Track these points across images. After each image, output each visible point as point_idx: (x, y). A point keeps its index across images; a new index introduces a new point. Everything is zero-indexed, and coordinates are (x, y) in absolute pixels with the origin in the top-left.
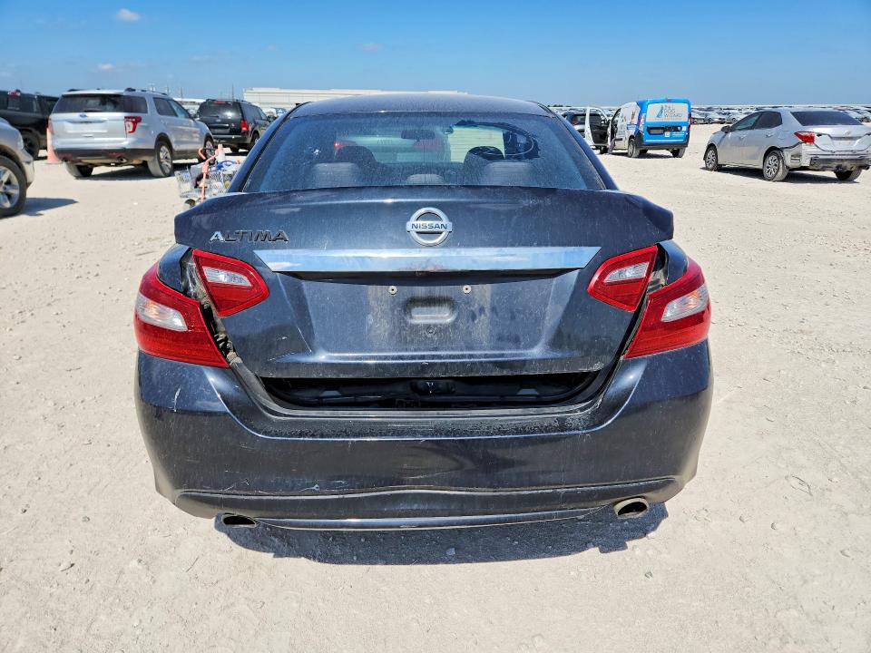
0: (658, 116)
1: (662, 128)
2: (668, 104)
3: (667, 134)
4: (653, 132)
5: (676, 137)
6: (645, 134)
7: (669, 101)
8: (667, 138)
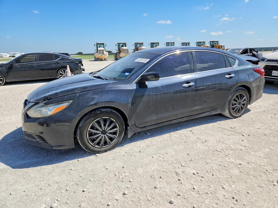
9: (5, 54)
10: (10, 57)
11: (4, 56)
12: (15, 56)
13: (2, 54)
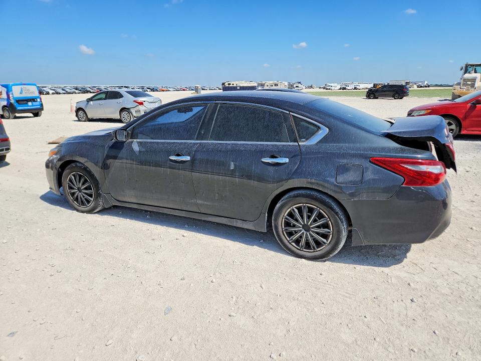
0: (21, 93)
1: (26, 100)
2: (24, 86)
3: (30, 104)
4: (20, 102)
5: (35, 105)
6: (16, 104)
7: (24, 84)
8: (30, 106)
9: (336, 84)
10: (340, 89)
11: (333, 88)
12: (347, 87)
13: (331, 85)
